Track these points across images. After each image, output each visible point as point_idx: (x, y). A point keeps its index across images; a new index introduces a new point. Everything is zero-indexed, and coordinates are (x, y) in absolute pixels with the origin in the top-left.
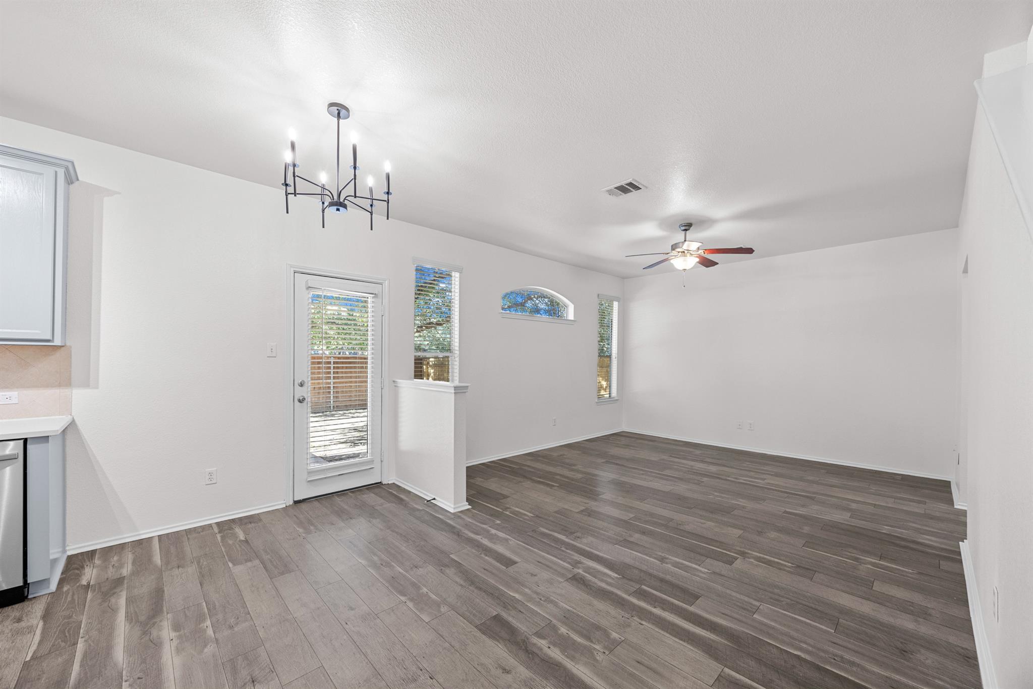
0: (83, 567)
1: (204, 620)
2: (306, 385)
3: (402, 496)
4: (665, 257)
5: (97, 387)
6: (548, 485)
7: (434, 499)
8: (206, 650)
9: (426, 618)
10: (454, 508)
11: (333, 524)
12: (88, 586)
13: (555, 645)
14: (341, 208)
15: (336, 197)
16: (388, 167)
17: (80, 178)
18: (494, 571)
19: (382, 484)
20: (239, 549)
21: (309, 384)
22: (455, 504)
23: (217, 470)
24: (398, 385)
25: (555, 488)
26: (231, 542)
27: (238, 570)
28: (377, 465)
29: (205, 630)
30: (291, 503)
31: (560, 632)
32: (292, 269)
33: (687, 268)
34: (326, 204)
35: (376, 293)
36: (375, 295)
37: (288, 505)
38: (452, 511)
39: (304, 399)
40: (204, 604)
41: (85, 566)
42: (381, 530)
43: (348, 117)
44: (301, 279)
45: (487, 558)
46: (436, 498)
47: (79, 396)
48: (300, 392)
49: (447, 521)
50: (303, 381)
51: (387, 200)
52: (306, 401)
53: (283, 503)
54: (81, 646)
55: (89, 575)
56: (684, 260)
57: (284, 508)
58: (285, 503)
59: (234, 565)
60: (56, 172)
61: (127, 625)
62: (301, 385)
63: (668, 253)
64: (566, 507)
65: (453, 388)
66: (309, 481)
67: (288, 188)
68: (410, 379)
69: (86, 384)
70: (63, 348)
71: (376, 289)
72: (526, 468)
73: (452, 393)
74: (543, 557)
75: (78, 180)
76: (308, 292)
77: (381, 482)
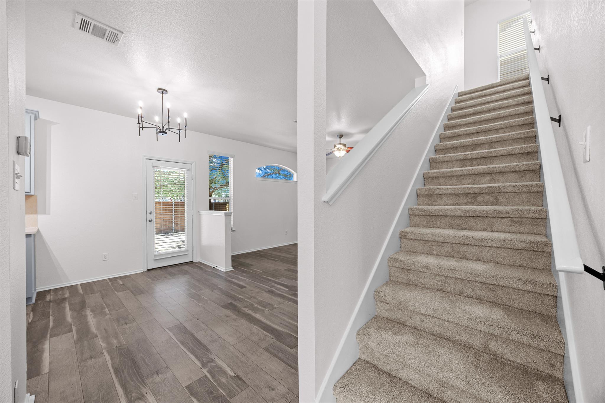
0: (45, 295)
1: (105, 309)
2: (153, 214)
3: (202, 267)
4: (331, 151)
5: (49, 214)
6: (275, 260)
7: (217, 267)
8: (106, 317)
9: (200, 304)
10: (225, 270)
11: (166, 277)
12: (50, 301)
13: (250, 309)
14: (164, 134)
15: (161, 128)
16: (186, 115)
17: (40, 117)
18: (236, 290)
19: (193, 262)
20: (120, 287)
21: (154, 213)
22: (225, 268)
23: (108, 254)
24: (201, 214)
25: (278, 261)
26: (116, 285)
27: (120, 294)
28: (190, 253)
29: (105, 312)
30: (146, 270)
31: (254, 306)
32: (145, 158)
33: (341, 156)
34: (158, 132)
35: (189, 168)
36: (188, 170)
37: (144, 271)
38: (224, 271)
39: (152, 220)
40: (105, 304)
41: (46, 295)
42: (189, 279)
43: (167, 94)
44: (150, 163)
45: (234, 286)
46: (218, 266)
47: (41, 218)
48: (150, 217)
49: (221, 275)
50: (151, 212)
51: (185, 129)
52: (153, 221)
53: (141, 270)
54: (51, 318)
55: (49, 298)
56: (339, 152)
57: (142, 272)
58: (143, 270)
59: (117, 292)
60: (31, 116)
61: (71, 312)
62: (150, 213)
63: (332, 149)
64: (279, 268)
65: (224, 214)
66: (155, 260)
67: (140, 125)
68: (207, 210)
69: (44, 213)
70: (33, 196)
71: (189, 166)
72: (268, 254)
73: (223, 216)
74: (259, 285)
75: (39, 118)
76: (153, 169)
77: (192, 261)
